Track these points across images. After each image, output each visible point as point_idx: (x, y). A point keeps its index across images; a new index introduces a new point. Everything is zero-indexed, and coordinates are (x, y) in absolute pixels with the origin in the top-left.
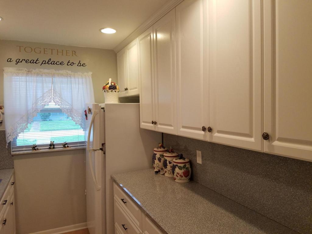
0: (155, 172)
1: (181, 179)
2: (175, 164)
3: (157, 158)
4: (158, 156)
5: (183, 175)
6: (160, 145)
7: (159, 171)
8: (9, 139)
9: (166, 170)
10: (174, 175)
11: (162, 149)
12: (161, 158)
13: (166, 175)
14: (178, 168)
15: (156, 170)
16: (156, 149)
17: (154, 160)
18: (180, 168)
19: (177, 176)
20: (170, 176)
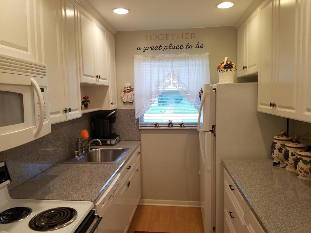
0: (274, 163)
1: (306, 176)
2: (299, 157)
3: (277, 148)
4: (278, 145)
5: (308, 171)
6: (282, 132)
7: (279, 163)
8: (137, 116)
9: (287, 162)
10: (296, 170)
11: (285, 138)
12: (282, 148)
13: (288, 168)
14: (302, 162)
15: (275, 161)
16: (276, 137)
17: (273, 150)
18: (305, 163)
19: (301, 172)
20: (293, 170)
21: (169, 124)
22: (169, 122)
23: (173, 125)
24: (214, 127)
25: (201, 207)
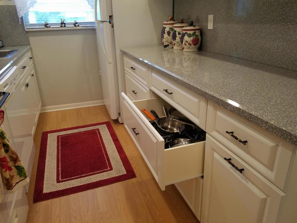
0: (164, 46)
1: (189, 48)
2: (184, 32)
3: (166, 32)
4: (167, 29)
5: (191, 43)
6: (170, 18)
7: (168, 45)
8: (21, 14)
9: (174, 42)
10: (182, 44)
11: (172, 22)
12: (170, 31)
13: (175, 47)
14: (187, 35)
15: (165, 44)
16: (165, 22)
17: (163, 34)
18: (190, 36)
19: (186, 45)
20: (179, 48)
21: (62, 24)
22: (60, 22)
23: (66, 26)
24: (111, 17)
25: (105, 104)
